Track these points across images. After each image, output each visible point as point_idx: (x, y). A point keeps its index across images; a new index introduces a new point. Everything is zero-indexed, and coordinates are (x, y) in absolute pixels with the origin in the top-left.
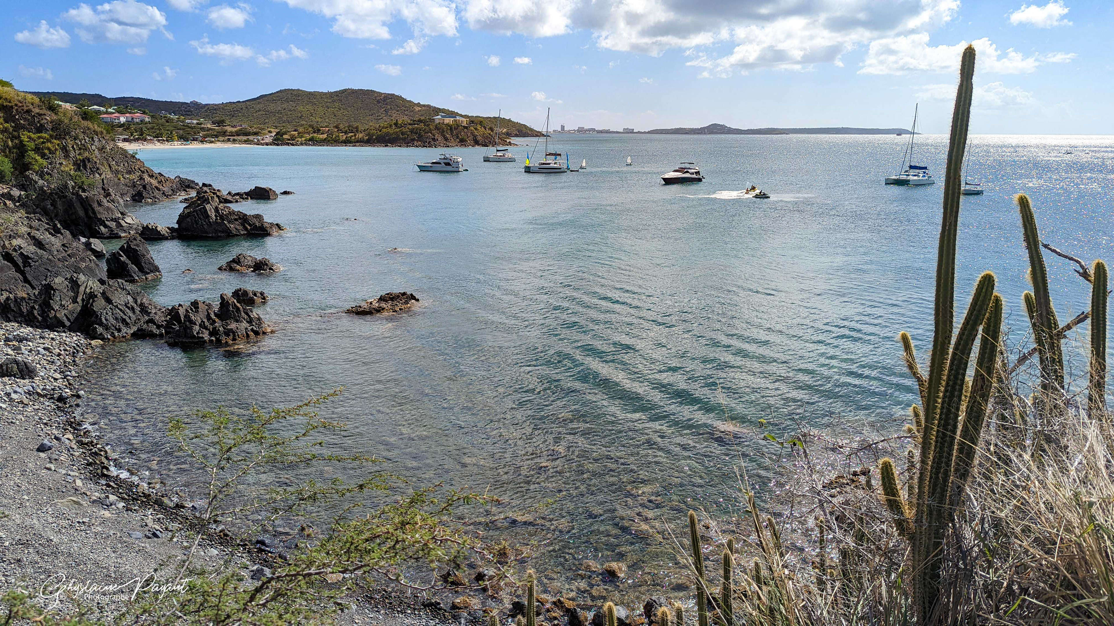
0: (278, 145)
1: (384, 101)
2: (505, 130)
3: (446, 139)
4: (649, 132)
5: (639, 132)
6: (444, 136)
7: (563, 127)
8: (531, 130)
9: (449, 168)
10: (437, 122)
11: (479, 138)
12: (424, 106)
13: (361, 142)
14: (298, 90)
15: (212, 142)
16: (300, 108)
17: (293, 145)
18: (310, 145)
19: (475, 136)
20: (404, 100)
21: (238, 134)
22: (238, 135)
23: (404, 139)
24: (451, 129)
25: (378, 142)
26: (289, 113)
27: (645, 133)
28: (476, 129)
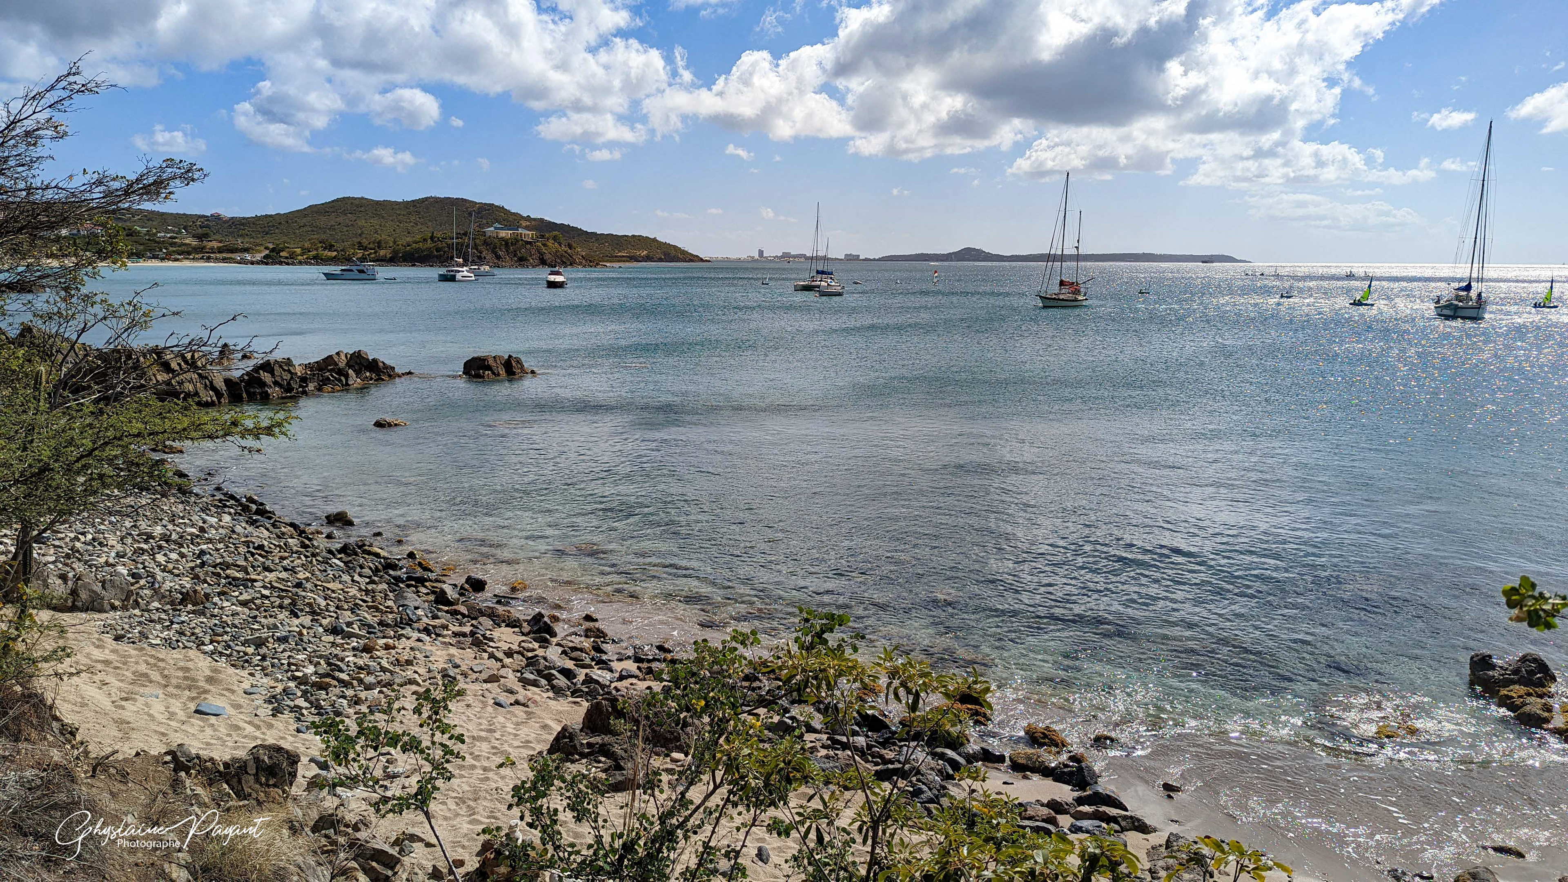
4: (879, 260)
5: (866, 260)
7: (761, 253)
8: (684, 252)
10: (488, 234)
11: (547, 257)
12: (535, 219)
13: (382, 260)
14: (362, 198)
15: (176, 260)
16: (361, 223)
17: (288, 264)
18: (311, 264)
19: (542, 254)
21: (220, 250)
23: (439, 257)
24: (507, 244)
25: (405, 261)
28: (544, 245)
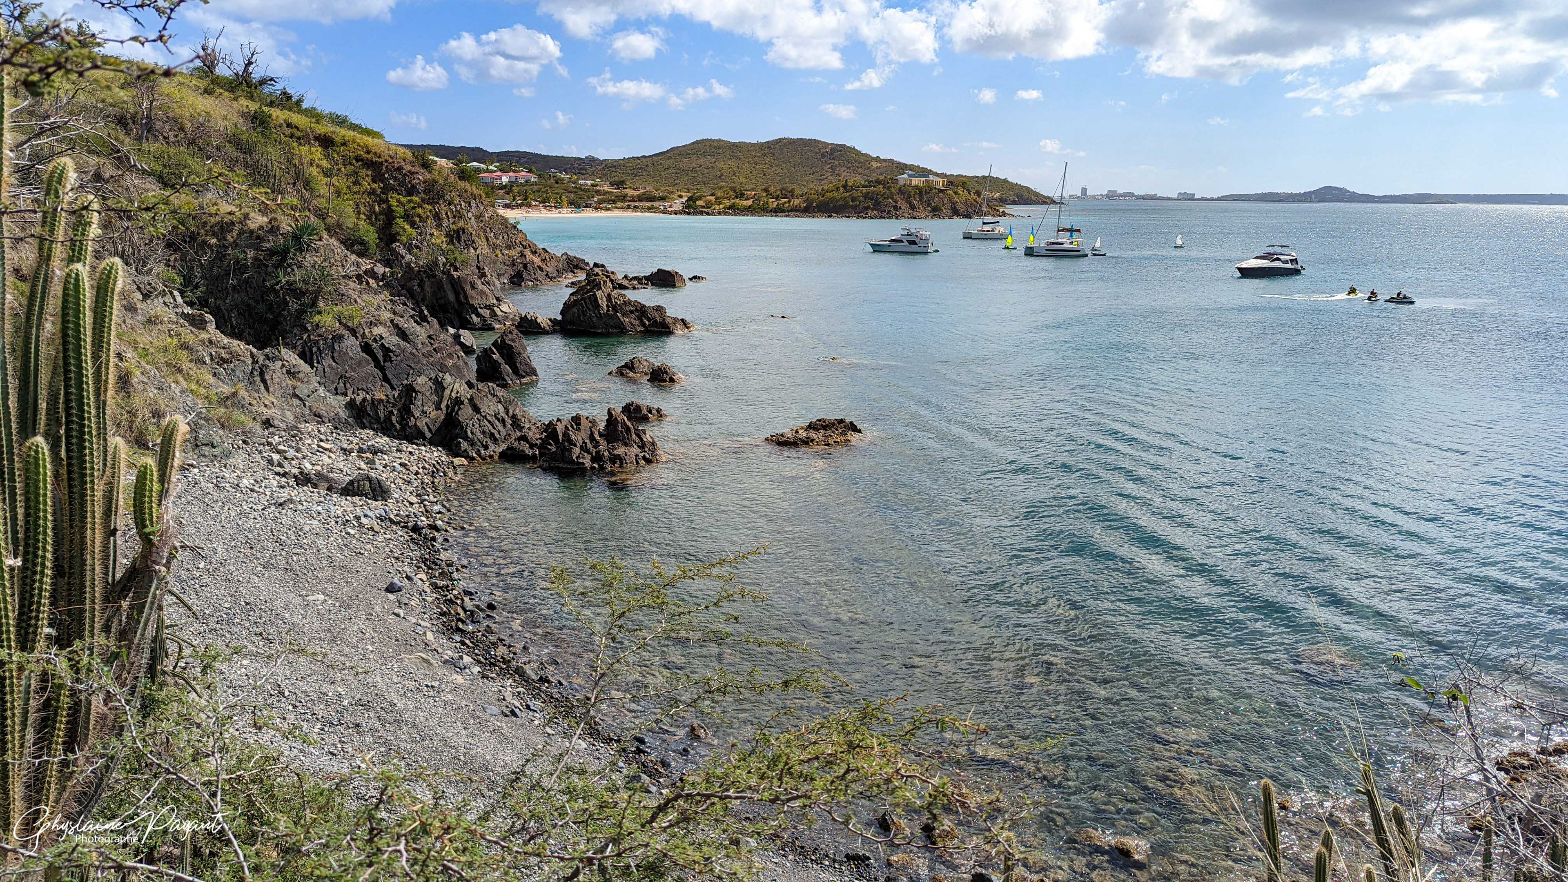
0: (689, 214)
1: (831, 154)
2: (998, 194)
3: (913, 208)
4: (1218, 199)
5: (1203, 199)
6: (910, 203)
7: (1084, 191)
8: (1037, 194)
9: (914, 248)
10: (902, 183)
11: (959, 206)
12: (885, 160)
13: (796, 210)
14: (720, 140)
15: (608, 209)
16: (721, 165)
17: (708, 214)
18: (729, 214)
19: (954, 203)
20: (858, 153)
21: (640, 199)
22: (641, 201)
23: (854, 207)
24: (920, 193)
25: (820, 211)
26: (706, 171)
27: (1212, 199)
28: (956, 193)
